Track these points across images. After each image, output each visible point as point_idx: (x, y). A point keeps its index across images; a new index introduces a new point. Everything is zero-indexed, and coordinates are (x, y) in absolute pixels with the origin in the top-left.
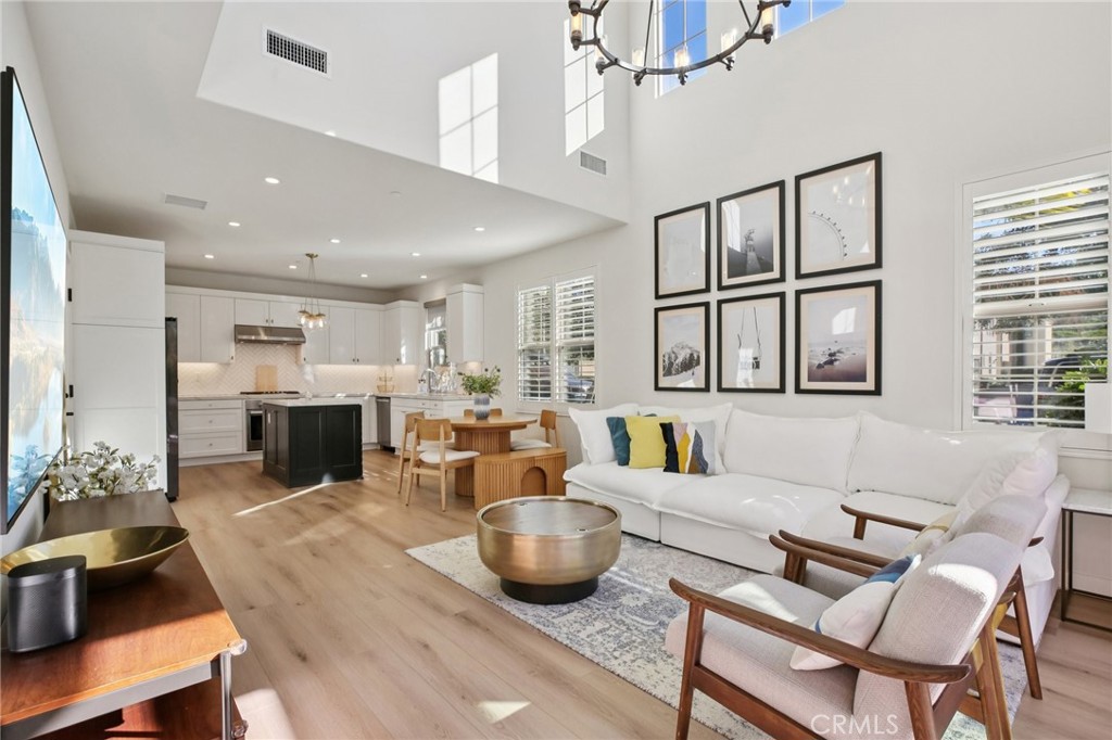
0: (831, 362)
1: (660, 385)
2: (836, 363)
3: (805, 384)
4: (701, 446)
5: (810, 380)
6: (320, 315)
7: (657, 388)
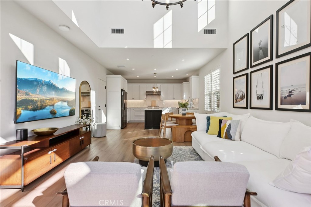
0: (290, 96)
1: (235, 106)
2: (292, 96)
3: (280, 106)
4: (230, 129)
5: (281, 104)
6: (157, 88)
7: (234, 107)
